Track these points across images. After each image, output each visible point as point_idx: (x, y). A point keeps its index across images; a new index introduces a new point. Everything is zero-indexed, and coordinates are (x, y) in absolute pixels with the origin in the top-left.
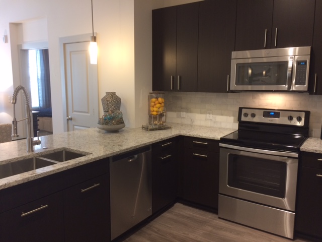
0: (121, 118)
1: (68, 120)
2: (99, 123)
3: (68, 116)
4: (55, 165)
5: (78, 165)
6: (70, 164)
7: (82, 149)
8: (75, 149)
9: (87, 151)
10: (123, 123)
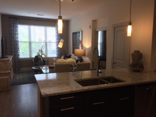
0: (142, 65)
1: (113, 63)
2: (129, 66)
3: (113, 61)
4: (108, 84)
5: (119, 86)
6: (115, 85)
7: (121, 79)
8: (117, 78)
9: (124, 80)
10: (143, 67)
